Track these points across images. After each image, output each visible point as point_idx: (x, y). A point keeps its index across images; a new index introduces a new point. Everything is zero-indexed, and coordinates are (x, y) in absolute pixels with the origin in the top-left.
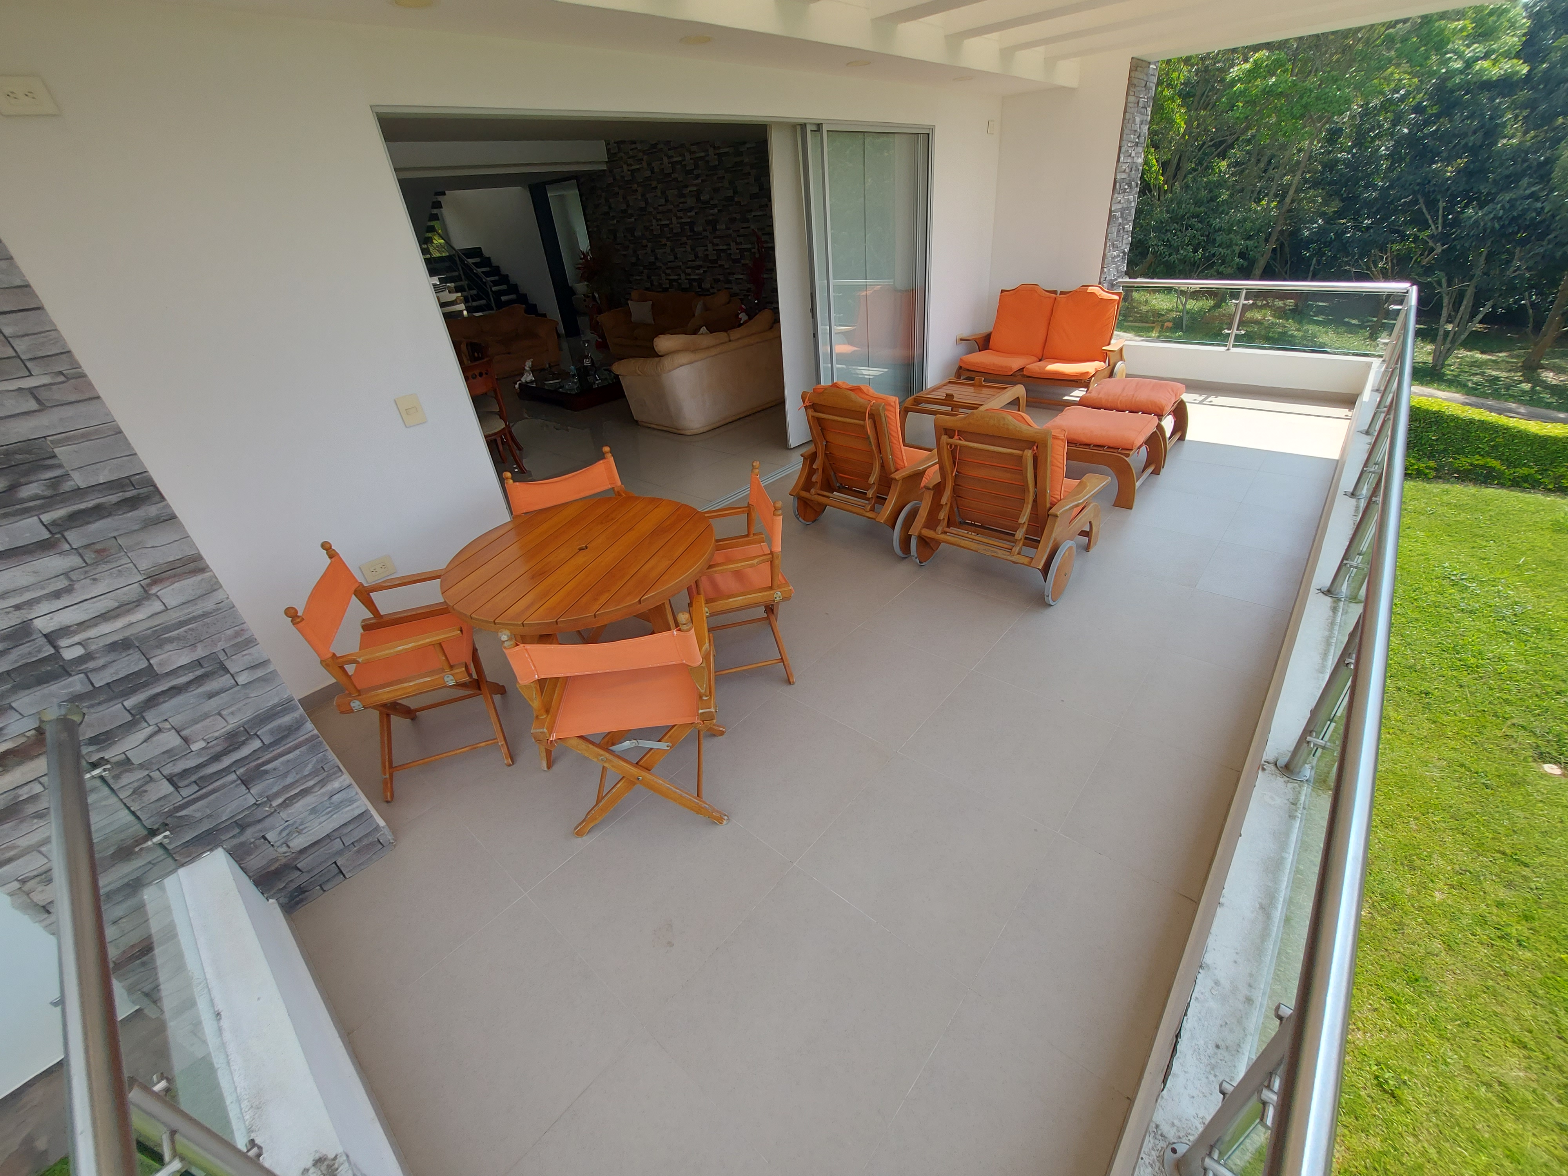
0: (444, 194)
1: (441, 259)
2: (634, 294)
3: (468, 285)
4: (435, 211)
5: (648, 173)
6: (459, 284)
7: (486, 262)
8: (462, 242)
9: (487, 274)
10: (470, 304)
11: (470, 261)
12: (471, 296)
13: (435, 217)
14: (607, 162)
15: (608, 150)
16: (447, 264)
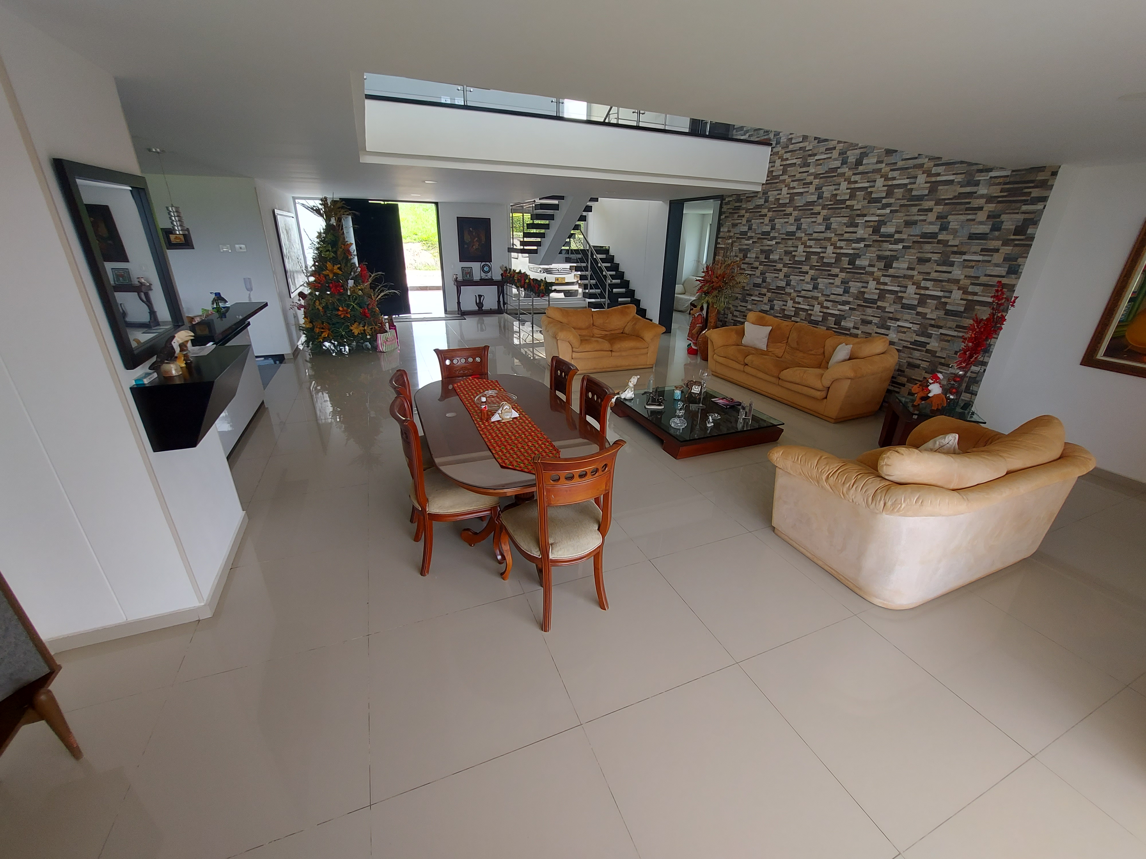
0: (596, 200)
1: (577, 251)
2: (751, 316)
3: (591, 275)
4: (584, 214)
5: (761, 202)
6: (584, 273)
7: (610, 259)
8: (595, 240)
9: (608, 269)
10: (587, 291)
11: (599, 256)
12: (590, 285)
13: (583, 218)
14: (763, 184)
15: (770, 172)
16: (580, 256)
